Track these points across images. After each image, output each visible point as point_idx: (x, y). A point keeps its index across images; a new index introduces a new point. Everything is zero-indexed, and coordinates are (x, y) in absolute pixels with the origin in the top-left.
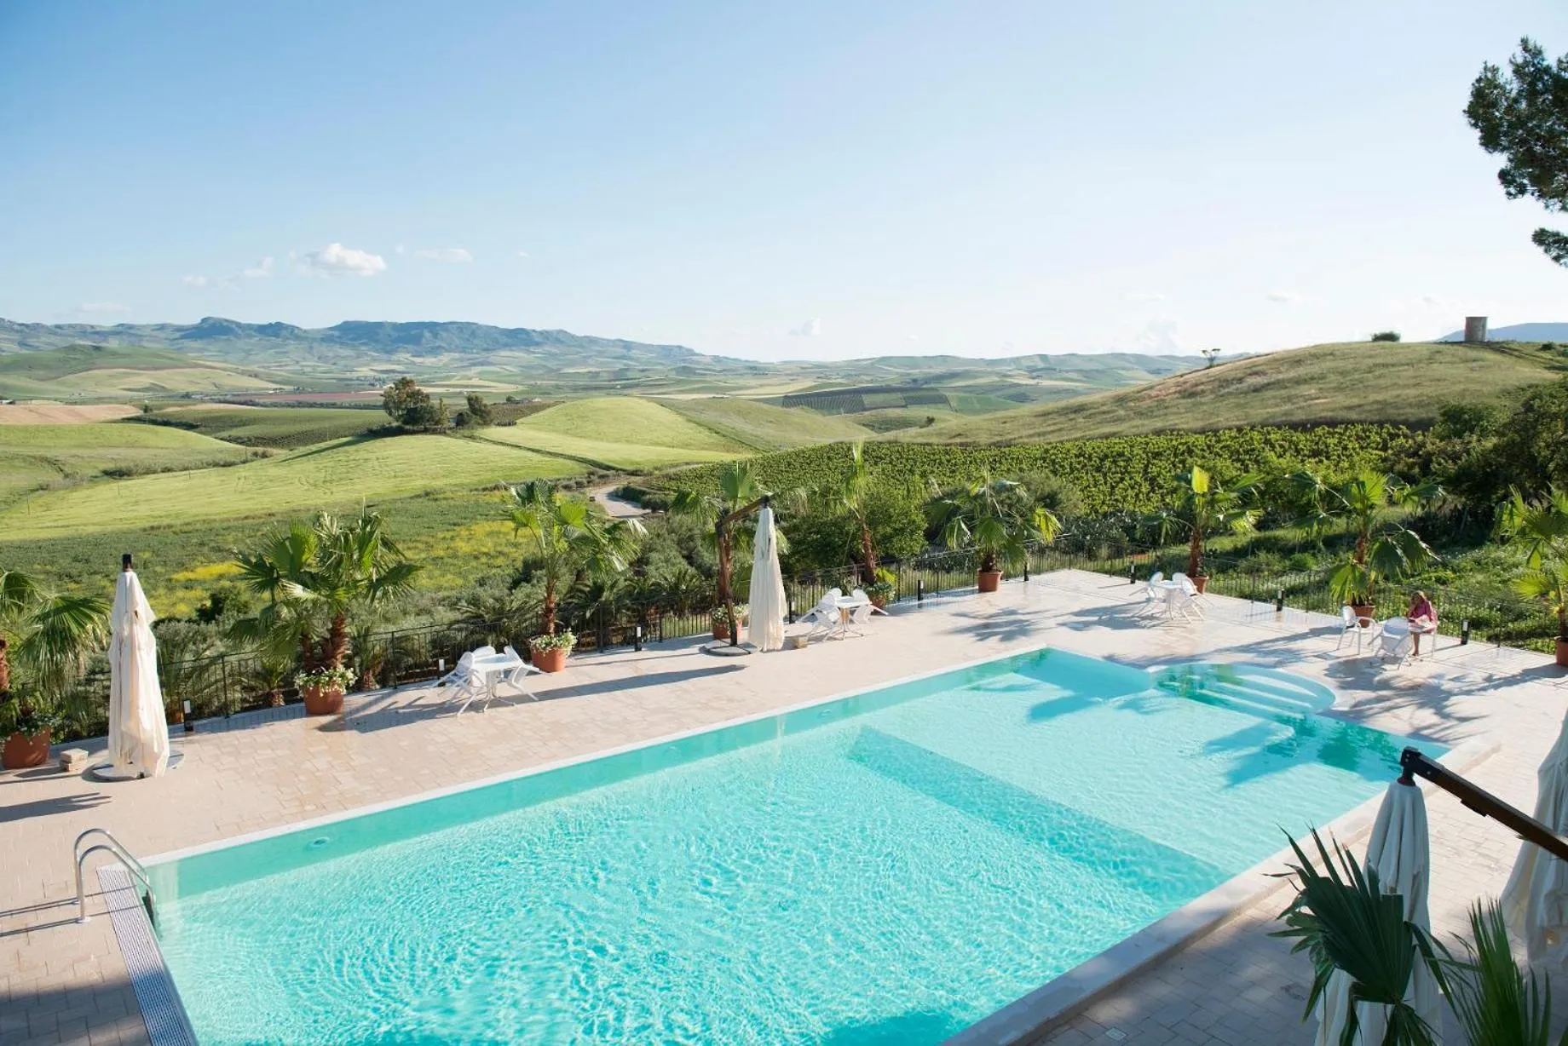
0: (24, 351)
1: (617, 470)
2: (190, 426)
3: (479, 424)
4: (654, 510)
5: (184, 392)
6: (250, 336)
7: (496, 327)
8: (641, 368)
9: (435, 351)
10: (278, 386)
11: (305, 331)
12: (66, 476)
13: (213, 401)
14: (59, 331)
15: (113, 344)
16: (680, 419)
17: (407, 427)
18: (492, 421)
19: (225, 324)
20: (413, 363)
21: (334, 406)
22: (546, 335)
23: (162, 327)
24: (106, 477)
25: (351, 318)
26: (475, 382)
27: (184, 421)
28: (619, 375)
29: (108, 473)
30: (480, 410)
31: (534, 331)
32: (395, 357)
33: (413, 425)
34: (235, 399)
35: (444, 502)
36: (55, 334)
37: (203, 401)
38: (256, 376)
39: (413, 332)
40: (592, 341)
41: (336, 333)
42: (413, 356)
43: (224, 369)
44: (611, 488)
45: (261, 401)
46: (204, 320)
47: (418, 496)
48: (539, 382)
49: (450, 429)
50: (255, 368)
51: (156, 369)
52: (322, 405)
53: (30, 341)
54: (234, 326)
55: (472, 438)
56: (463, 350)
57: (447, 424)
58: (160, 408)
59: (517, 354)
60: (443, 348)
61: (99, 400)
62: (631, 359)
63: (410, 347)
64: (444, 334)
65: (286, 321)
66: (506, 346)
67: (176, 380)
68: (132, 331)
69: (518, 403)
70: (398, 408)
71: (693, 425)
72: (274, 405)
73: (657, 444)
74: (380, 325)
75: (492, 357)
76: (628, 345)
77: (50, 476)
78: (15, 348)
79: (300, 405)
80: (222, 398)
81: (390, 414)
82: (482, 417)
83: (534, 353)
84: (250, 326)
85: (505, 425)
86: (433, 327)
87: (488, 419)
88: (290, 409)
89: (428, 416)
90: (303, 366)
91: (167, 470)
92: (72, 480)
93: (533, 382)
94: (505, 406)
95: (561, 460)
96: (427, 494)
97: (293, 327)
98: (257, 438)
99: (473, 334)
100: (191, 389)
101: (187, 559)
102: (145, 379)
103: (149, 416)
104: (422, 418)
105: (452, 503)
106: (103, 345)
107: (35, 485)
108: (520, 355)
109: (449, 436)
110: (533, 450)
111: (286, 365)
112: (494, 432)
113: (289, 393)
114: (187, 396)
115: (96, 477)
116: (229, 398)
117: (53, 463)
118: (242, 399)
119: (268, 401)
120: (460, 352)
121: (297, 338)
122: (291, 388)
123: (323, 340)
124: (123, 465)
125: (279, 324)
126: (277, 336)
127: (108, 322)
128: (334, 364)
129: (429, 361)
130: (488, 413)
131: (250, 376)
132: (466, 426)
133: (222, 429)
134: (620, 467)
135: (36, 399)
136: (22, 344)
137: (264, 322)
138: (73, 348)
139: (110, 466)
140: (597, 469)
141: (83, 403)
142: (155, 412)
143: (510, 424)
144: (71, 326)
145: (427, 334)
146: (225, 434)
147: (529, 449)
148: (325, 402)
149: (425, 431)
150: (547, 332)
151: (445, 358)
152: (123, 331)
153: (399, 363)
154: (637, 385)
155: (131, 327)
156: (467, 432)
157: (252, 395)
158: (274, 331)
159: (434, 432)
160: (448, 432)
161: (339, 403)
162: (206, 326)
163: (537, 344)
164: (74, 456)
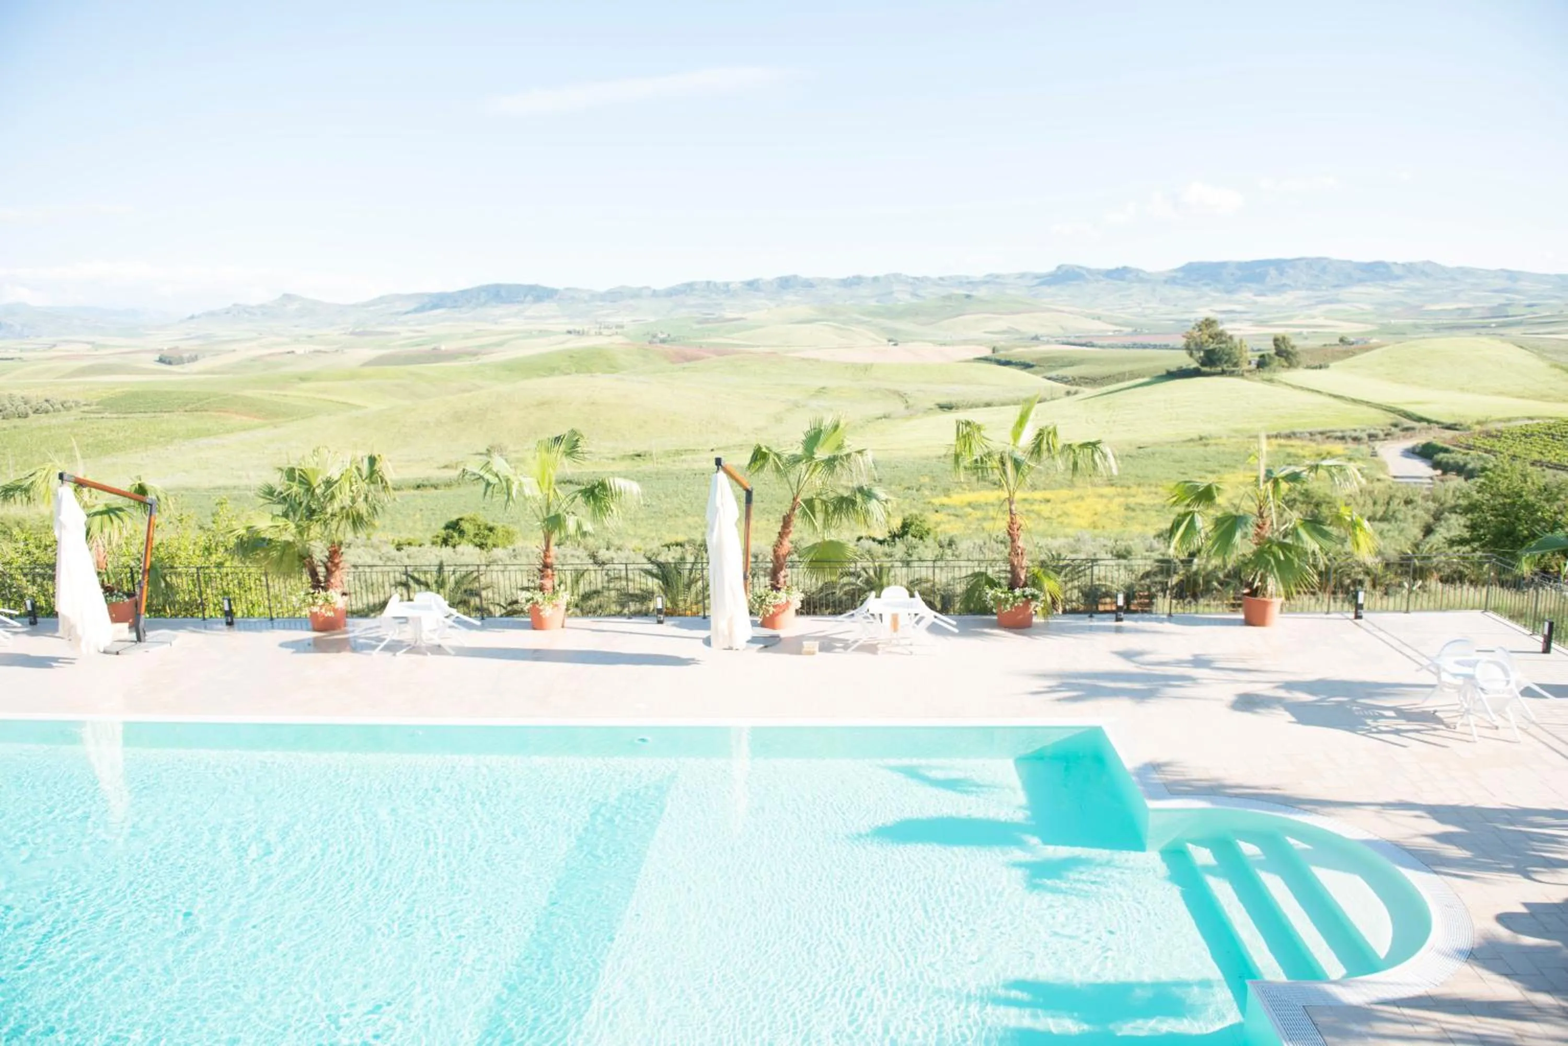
0: (914, 301)
1: (1429, 421)
2: (1026, 366)
3: (1283, 366)
4: (1445, 472)
5: (1033, 335)
6: (1097, 281)
7: (1350, 262)
8: (1527, 302)
9: (1279, 289)
10: (1118, 328)
11: (1149, 274)
12: (907, 408)
13: (1057, 342)
14: (941, 282)
15: (982, 292)
16: (1542, 364)
17: (1204, 369)
18: (1299, 363)
19: (1077, 270)
20: (1255, 303)
21: (1166, 347)
22: (1410, 269)
23: (1022, 276)
24: (939, 410)
25: (1195, 259)
26: (1321, 321)
27: (1022, 360)
28: (1498, 312)
29: (942, 407)
30: (1286, 351)
31: (1396, 264)
32: (1236, 297)
33: (1211, 367)
34: (1077, 341)
35: (1214, 448)
36: (939, 285)
37: (1048, 342)
38: (1099, 318)
39: (1258, 271)
40: (1466, 272)
41: (1180, 275)
42: (1256, 295)
43: (1071, 313)
44: (1410, 444)
45: (1100, 342)
46: (1059, 268)
47: (1191, 440)
48: (1393, 321)
49: (1250, 371)
50: (1099, 311)
51: (1013, 313)
52: (1155, 347)
53: (921, 292)
54: (1084, 272)
55: (1271, 381)
56: (1311, 287)
57: (1246, 367)
58: (1007, 349)
59: (1371, 290)
60: (1289, 286)
61: (965, 342)
62: (1516, 292)
63: (1253, 286)
64: (1291, 272)
65: (1132, 264)
66: (1361, 281)
67: (1028, 324)
68: (998, 280)
69: (1352, 344)
70: (1199, 350)
71: (1557, 371)
72: (1112, 346)
73: (1501, 393)
74: (1223, 265)
75: (1344, 293)
76: (1512, 276)
77: (897, 406)
78: (907, 297)
79: (1135, 346)
80: (1065, 340)
81: (1191, 355)
82: (1287, 359)
83: (1393, 288)
84: (1099, 272)
85: (1315, 368)
86: (1280, 265)
87: (1294, 361)
88: (1126, 351)
89: (1226, 358)
90: (1144, 308)
91: (988, 405)
92: (911, 409)
93: (1385, 321)
94: (1337, 348)
95: (1364, 408)
96: (1201, 438)
97: (1138, 271)
98: (1081, 378)
99: (1324, 270)
100: (1040, 331)
101: (954, 485)
102: (1003, 323)
103: (997, 356)
104: (1220, 360)
105: (1221, 448)
106: (974, 293)
107: (880, 413)
108: (1377, 291)
109: (1247, 378)
110: (1335, 397)
111: (1130, 308)
112: (1298, 375)
113: (1127, 334)
114: (1036, 338)
115: (931, 409)
116: (1072, 340)
117: (901, 395)
118: (1083, 341)
119: (1106, 343)
120: (1308, 289)
121: (1141, 280)
122: (1129, 330)
123: (1166, 282)
124: (953, 400)
125: (1125, 269)
126: (1123, 279)
127: (978, 273)
128: (1175, 305)
129: (1272, 299)
130: (1295, 355)
131: (1094, 319)
132: (1267, 369)
133: (1052, 368)
134: (1434, 418)
135: (913, 341)
136: (914, 295)
137: (1112, 266)
138: (949, 297)
139: (943, 400)
140: (1404, 420)
141: (952, 344)
142: (1002, 352)
143: (1321, 367)
144: (951, 278)
145: (1273, 272)
146: (1053, 374)
147: (1330, 395)
148: (1158, 343)
149: (1223, 373)
150: (1411, 264)
151: (1288, 297)
152: (992, 280)
153: (1239, 302)
154: (1520, 323)
155: (998, 277)
156: (1266, 375)
157: (1092, 337)
158: (1120, 274)
159: (1232, 374)
160: (1246, 374)
161: (1171, 345)
162: (1060, 273)
163: (1398, 278)
164: (919, 391)
